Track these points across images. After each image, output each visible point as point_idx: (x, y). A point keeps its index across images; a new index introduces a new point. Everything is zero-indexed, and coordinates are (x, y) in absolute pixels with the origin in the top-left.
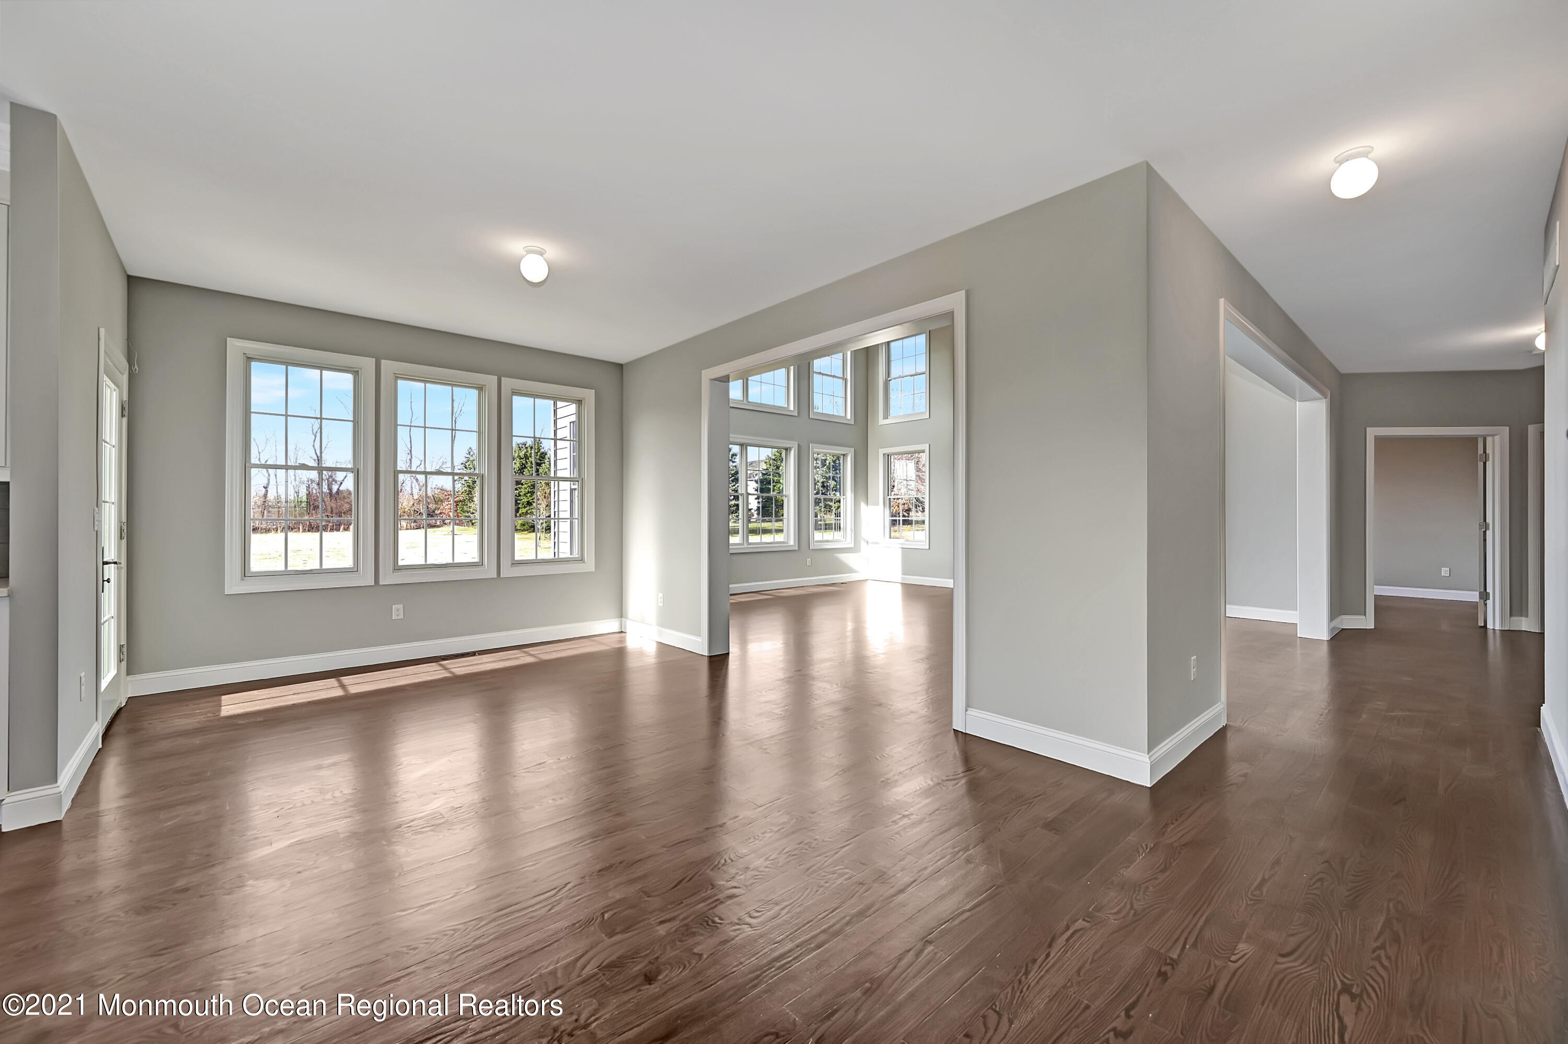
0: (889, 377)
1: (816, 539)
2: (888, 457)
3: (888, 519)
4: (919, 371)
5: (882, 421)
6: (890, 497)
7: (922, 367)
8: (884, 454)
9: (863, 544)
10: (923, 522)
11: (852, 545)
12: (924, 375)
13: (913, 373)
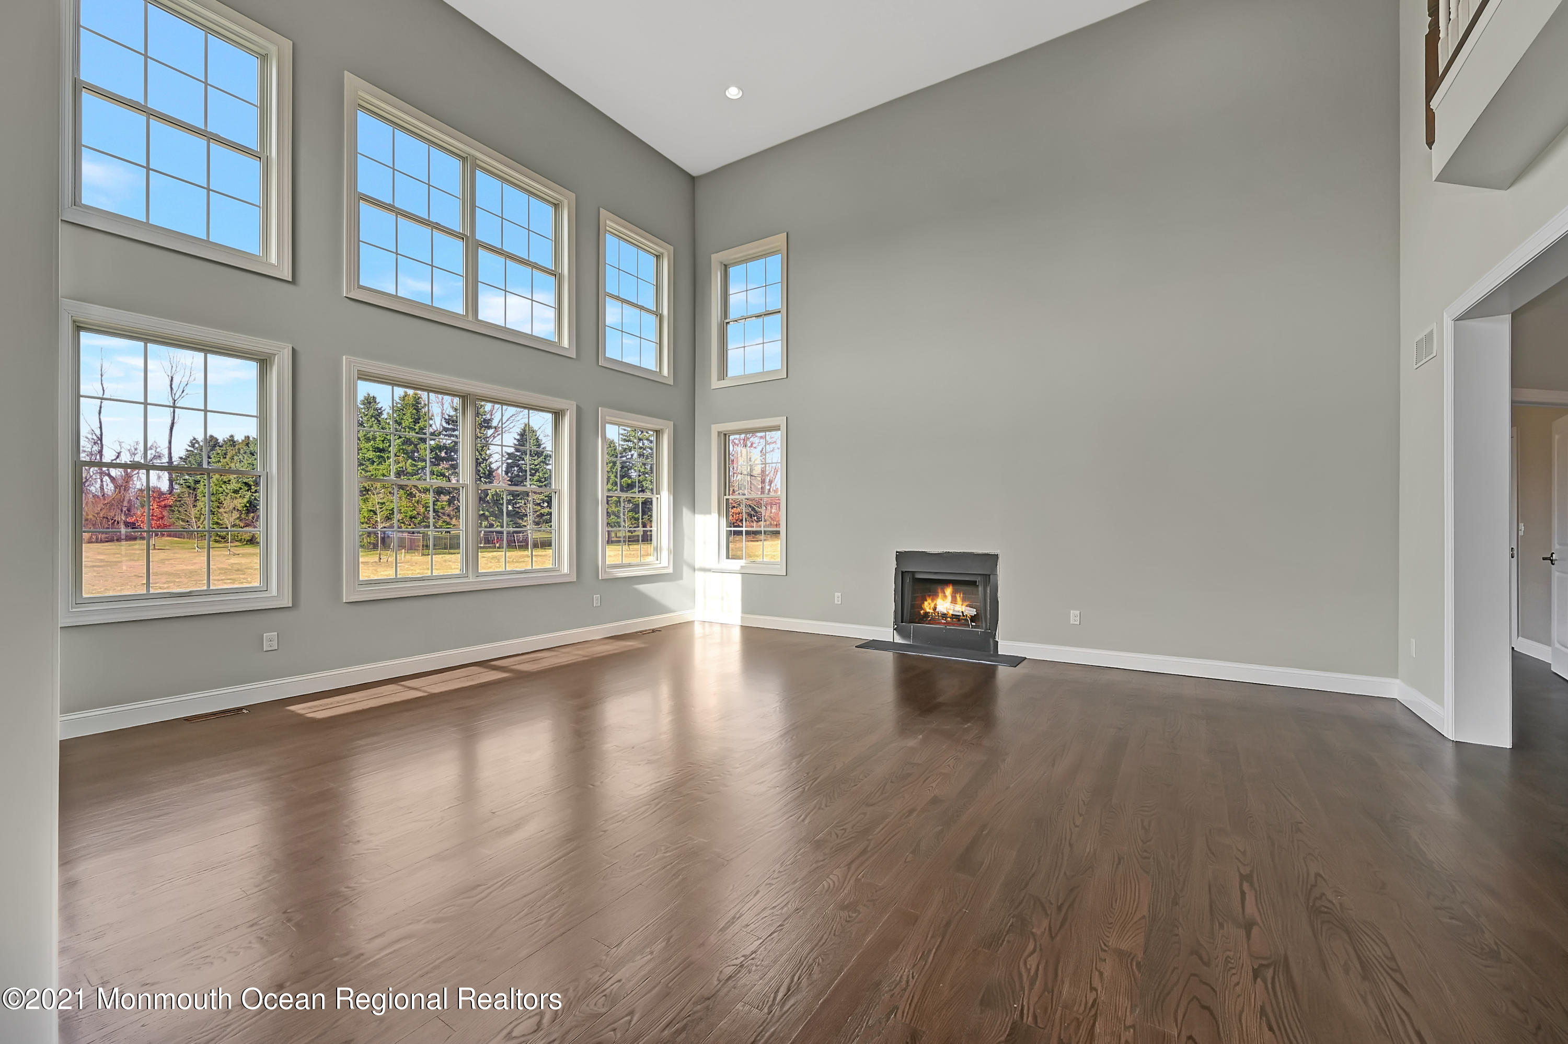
0: (726, 317)
1: (609, 561)
2: (724, 437)
3: (724, 529)
4: (771, 308)
5: (715, 384)
6: (727, 497)
7: (775, 300)
8: (719, 433)
9: (686, 571)
10: (778, 533)
11: (670, 570)
12: (779, 315)
13: (763, 310)
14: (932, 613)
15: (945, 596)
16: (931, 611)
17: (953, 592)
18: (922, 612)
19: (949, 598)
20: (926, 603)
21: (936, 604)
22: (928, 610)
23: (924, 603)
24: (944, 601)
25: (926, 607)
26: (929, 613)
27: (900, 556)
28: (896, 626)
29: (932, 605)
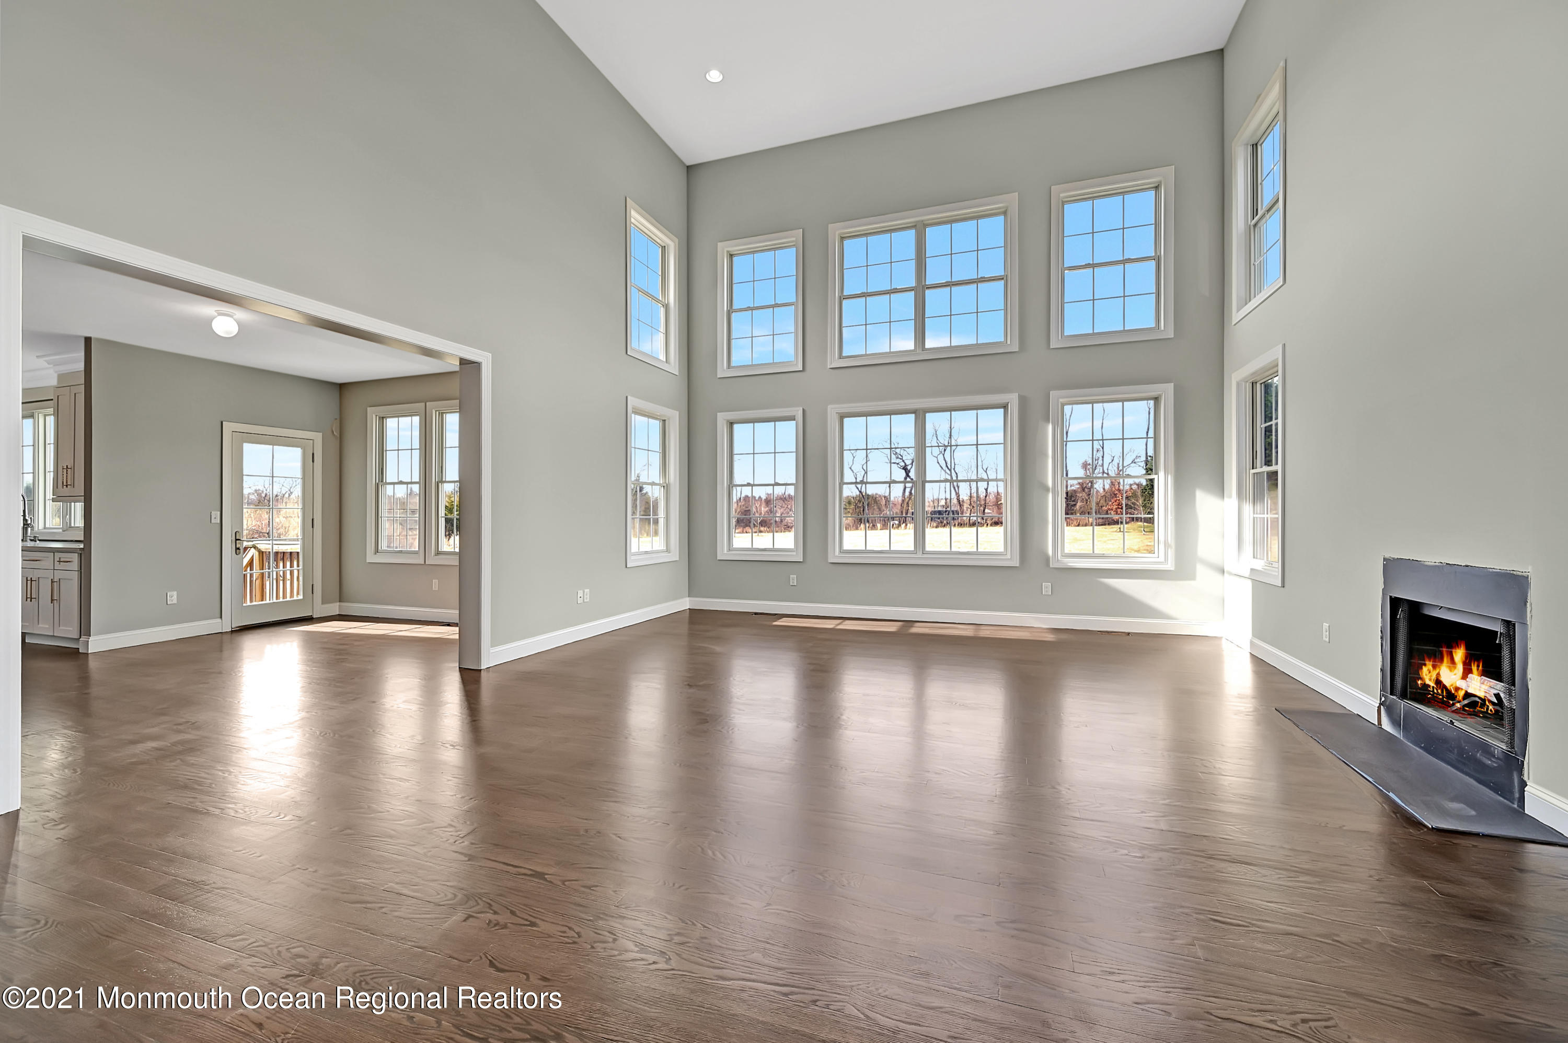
5: (1235, 317)
11: (1169, 566)
14: (1433, 687)
15: (1452, 661)
16: (1432, 684)
17: (1466, 657)
18: (1419, 682)
19: (1460, 667)
20: (1425, 669)
21: (1438, 674)
22: (1428, 682)
23: (1422, 668)
24: (1451, 671)
25: (1424, 674)
26: (1429, 686)
27: (1391, 567)
28: (1383, 699)
29: (1434, 677)
